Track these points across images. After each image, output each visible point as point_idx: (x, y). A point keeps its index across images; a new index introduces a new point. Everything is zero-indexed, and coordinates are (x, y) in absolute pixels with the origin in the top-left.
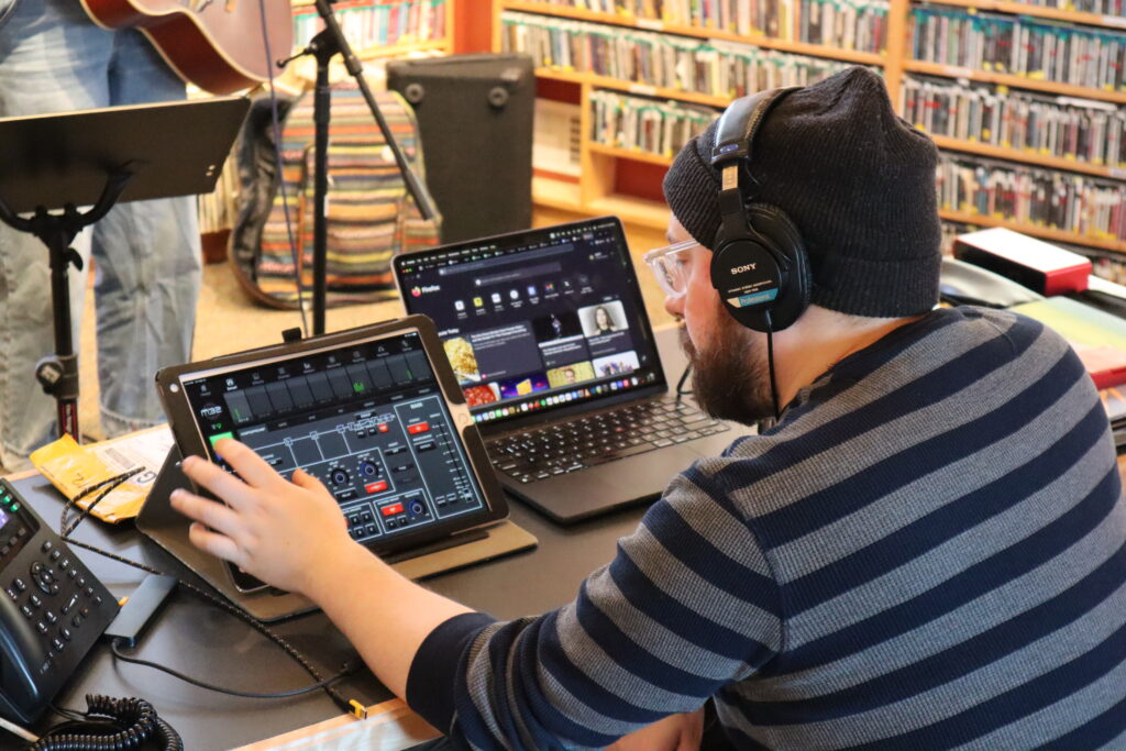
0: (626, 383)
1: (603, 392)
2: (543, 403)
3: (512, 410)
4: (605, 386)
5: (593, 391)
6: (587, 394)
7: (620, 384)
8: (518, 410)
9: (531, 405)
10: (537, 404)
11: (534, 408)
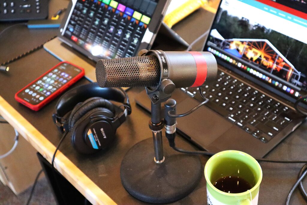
0: (292, 91)
1: (278, 86)
2: (248, 69)
3: (234, 62)
4: (281, 85)
5: (274, 82)
6: (270, 81)
7: (289, 90)
8: (236, 64)
9: (243, 66)
10: (246, 67)
11: (243, 68)
